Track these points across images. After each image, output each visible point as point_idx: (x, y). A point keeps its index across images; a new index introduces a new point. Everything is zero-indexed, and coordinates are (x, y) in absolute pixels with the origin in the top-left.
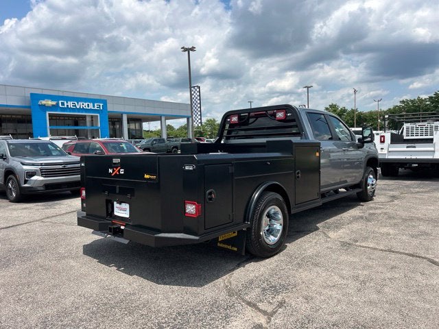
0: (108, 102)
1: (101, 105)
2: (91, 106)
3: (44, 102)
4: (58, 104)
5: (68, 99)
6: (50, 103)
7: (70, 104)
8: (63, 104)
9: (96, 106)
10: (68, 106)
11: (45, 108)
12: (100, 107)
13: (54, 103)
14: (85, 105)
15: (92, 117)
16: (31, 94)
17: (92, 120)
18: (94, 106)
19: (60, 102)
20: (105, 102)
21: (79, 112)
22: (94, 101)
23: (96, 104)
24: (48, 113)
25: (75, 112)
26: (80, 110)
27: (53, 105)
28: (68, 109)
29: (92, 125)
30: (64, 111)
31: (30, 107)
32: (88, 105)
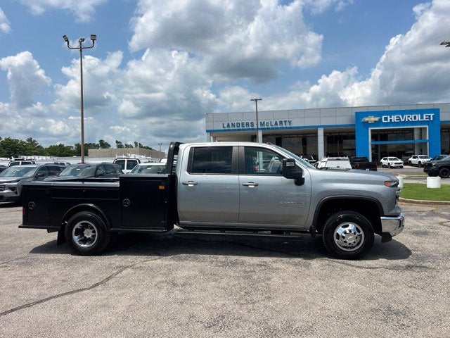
0: (441, 110)
1: (432, 115)
2: (418, 118)
3: (366, 119)
4: (380, 120)
5: (391, 113)
6: (372, 119)
7: (394, 118)
8: (386, 119)
9: (425, 117)
10: (391, 120)
11: (367, 124)
12: (430, 118)
13: (377, 119)
14: (411, 118)
15: (421, 129)
16: (356, 113)
17: (421, 132)
18: (422, 117)
19: (383, 117)
20: (436, 112)
21: (403, 125)
22: (421, 112)
23: (424, 115)
24: (370, 129)
25: (399, 126)
26: (405, 123)
27: (375, 122)
28: (391, 123)
29: (421, 138)
30: (387, 126)
31: (354, 125)
32: (415, 117)
